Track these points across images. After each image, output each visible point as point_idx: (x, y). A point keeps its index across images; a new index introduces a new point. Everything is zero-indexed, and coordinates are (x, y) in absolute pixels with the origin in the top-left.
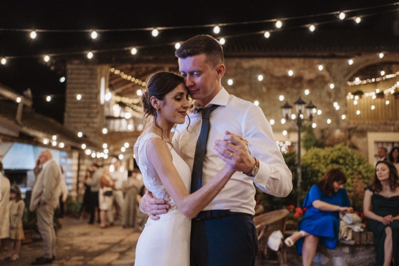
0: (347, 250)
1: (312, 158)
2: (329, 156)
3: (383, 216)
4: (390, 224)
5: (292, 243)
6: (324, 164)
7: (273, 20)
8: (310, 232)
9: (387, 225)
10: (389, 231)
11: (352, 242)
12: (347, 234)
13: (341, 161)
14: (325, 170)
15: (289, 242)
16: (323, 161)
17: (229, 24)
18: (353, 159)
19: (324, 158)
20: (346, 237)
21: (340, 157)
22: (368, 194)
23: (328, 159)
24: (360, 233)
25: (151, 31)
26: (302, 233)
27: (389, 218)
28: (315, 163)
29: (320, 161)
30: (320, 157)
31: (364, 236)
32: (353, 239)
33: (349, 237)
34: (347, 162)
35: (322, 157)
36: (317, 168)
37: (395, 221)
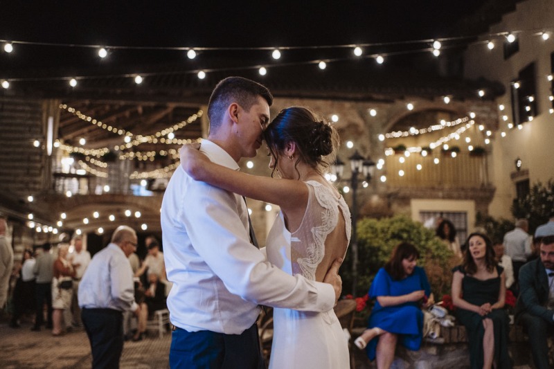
0: (433, 351)
1: (367, 232)
2: (389, 228)
3: (480, 305)
4: (489, 315)
5: (365, 345)
6: (382, 239)
7: (351, 46)
8: (387, 329)
9: (485, 317)
10: (488, 325)
11: (442, 340)
12: (434, 330)
13: (405, 235)
14: (385, 248)
15: (361, 343)
16: (381, 235)
17: (292, 48)
18: (419, 233)
19: (383, 231)
20: (433, 334)
21: (403, 230)
22: (458, 277)
23: (387, 232)
24: (450, 328)
25: (187, 51)
26: (377, 330)
27: (487, 307)
28: (371, 238)
29: (377, 236)
30: (376, 230)
31: (455, 332)
32: (441, 336)
33: (436, 335)
34: (412, 236)
35: (379, 231)
36: (376, 245)
37: (493, 310)
